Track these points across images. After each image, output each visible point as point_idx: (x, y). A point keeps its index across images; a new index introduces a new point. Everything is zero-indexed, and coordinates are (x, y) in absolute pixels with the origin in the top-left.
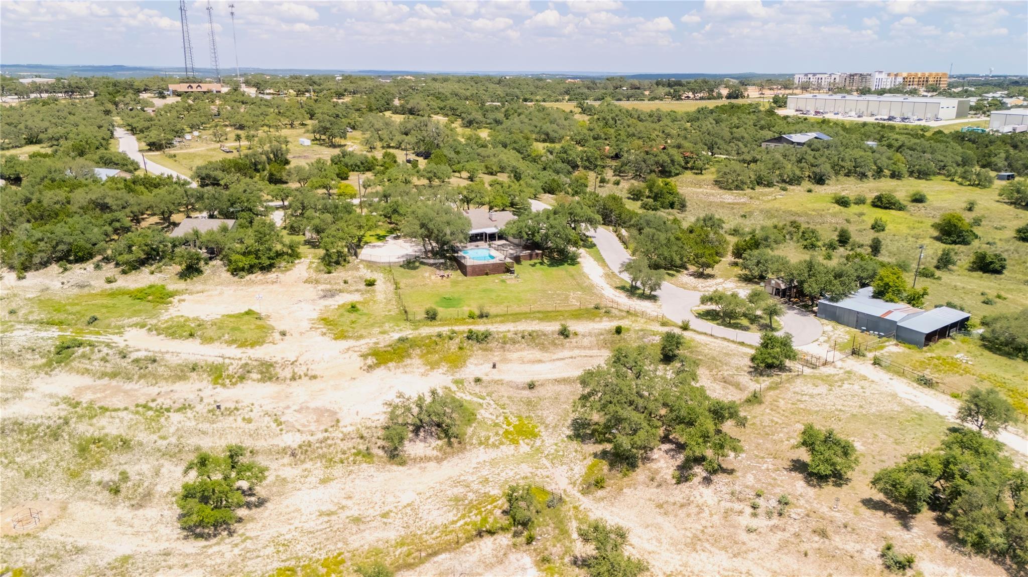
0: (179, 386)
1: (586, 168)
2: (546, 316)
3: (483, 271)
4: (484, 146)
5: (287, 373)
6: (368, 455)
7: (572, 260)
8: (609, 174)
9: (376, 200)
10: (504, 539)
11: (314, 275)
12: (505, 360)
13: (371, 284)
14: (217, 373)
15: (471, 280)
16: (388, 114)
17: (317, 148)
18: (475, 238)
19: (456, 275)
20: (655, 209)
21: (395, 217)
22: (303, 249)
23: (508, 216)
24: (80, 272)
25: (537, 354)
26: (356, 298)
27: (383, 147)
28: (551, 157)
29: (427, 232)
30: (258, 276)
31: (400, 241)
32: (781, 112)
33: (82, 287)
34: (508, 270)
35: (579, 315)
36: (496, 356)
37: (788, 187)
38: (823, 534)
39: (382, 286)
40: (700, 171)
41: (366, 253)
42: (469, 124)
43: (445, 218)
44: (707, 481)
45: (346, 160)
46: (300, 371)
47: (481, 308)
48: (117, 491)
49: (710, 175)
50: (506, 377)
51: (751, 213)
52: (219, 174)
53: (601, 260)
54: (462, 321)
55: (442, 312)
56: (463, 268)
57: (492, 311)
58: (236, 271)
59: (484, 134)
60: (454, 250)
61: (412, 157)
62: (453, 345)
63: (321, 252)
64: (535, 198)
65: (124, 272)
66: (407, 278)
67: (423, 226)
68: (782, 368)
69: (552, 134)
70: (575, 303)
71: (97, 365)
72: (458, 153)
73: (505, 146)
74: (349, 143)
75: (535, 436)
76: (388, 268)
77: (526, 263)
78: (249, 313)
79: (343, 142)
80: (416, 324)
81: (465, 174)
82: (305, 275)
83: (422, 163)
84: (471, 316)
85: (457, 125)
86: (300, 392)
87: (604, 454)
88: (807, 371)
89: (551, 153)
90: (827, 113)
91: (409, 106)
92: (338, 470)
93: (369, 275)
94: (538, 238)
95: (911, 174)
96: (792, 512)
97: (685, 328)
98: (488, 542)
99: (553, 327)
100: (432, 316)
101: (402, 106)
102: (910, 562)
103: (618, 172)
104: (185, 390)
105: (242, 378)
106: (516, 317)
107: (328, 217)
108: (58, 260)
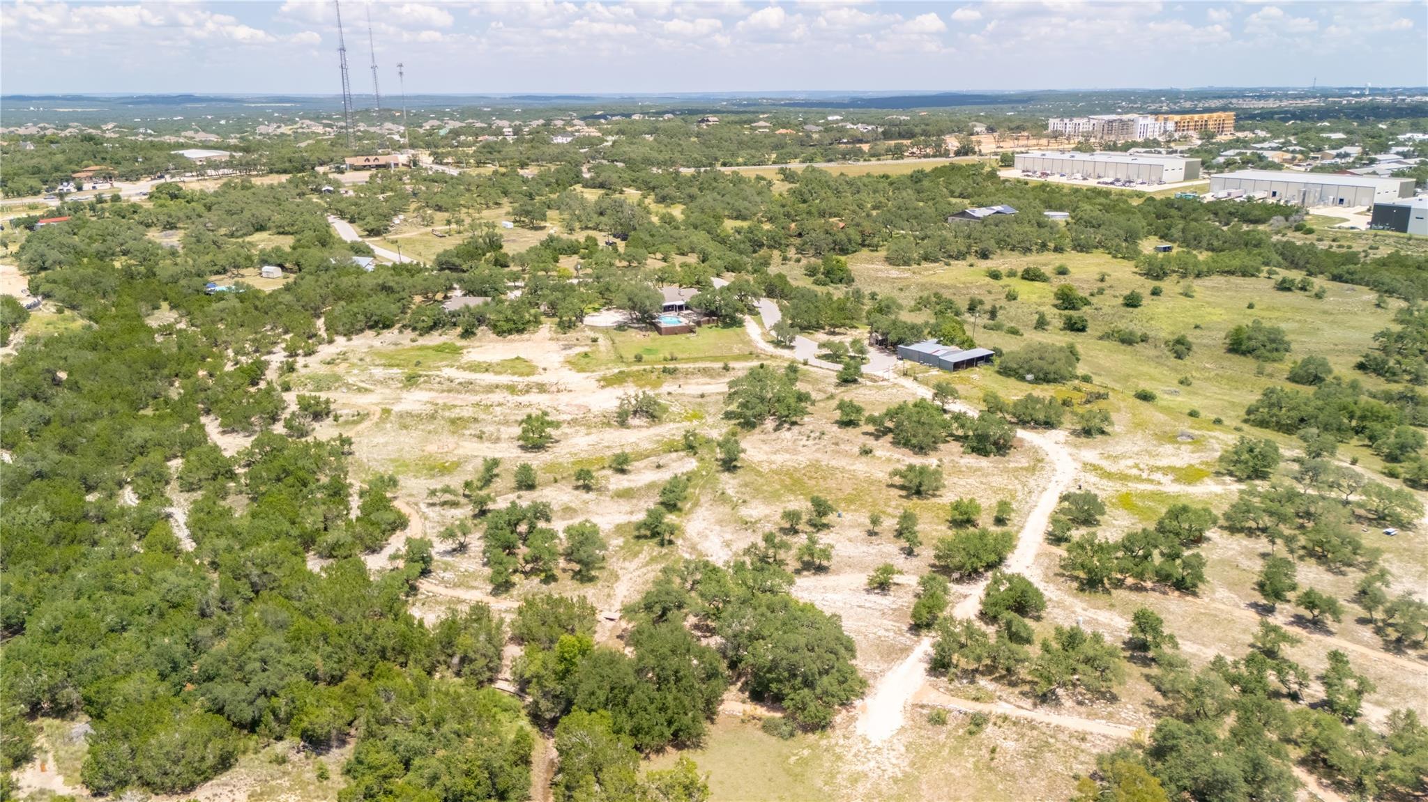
0: (490, 395)
1: (770, 247)
2: (715, 359)
3: (673, 331)
4: (677, 228)
5: (554, 389)
6: (609, 424)
7: (739, 323)
8: (792, 253)
9: (590, 280)
10: (682, 454)
11: (554, 336)
12: (687, 384)
13: (595, 340)
14: (512, 389)
15: (664, 338)
16: (578, 187)
17: (520, 230)
18: (668, 309)
19: (654, 335)
20: (825, 285)
21: (607, 295)
22: (543, 318)
23: (694, 291)
24: (390, 335)
25: (708, 380)
26: (586, 349)
27: (582, 229)
28: (738, 237)
29: (633, 304)
30: (515, 336)
31: (612, 312)
32: (1004, 174)
33: (396, 344)
34: (691, 330)
35: (738, 358)
36: (681, 381)
37: (952, 262)
38: (837, 444)
39: (603, 342)
40: (875, 248)
41: (588, 320)
42: (662, 200)
43: (646, 293)
44: (789, 429)
45: (554, 244)
46: (562, 388)
47: (672, 354)
48: (481, 438)
49: (883, 253)
50: (687, 392)
51: (908, 287)
52: (457, 261)
53: (761, 324)
54: (659, 362)
55: (645, 357)
56: (658, 330)
57: (679, 356)
58: (500, 333)
59: (677, 211)
60: (653, 317)
61: (612, 239)
62: (654, 376)
63: (557, 320)
64: (718, 275)
65: (421, 335)
66: (620, 337)
67: (630, 299)
68: (855, 381)
69: (744, 212)
70: (736, 351)
71: (436, 386)
72: (652, 236)
73: (696, 227)
74: (547, 224)
75: (702, 418)
76: (605, 330)
77: (705, 326)
78: (518, 358)
79: (543, 224)
80: (629, 364)
81: (659, 256)
82: (548, 335)
83: (621, 245)
84: (665, 359)
85: (649, 200)
86: (564, 398)
87: (739, 424)
88: (869, 383)
89: (739, 233)
90: (1053, 174)
91: (600, 180)
92: (594, 430)
93: (592, 335)
94: (713, 308)
95: (1074, 248)
96: (825, 437)
97: (805, 363)
98: (674, 455)
99: (721, 365)
100: (639, 359)
101: (592, 179)
102: (871, 451)
103: (800, 250)
104: (496, 397)
105: (527, 392)
106: (695, 360)
107: (559, 294)
108: (371, 328)
